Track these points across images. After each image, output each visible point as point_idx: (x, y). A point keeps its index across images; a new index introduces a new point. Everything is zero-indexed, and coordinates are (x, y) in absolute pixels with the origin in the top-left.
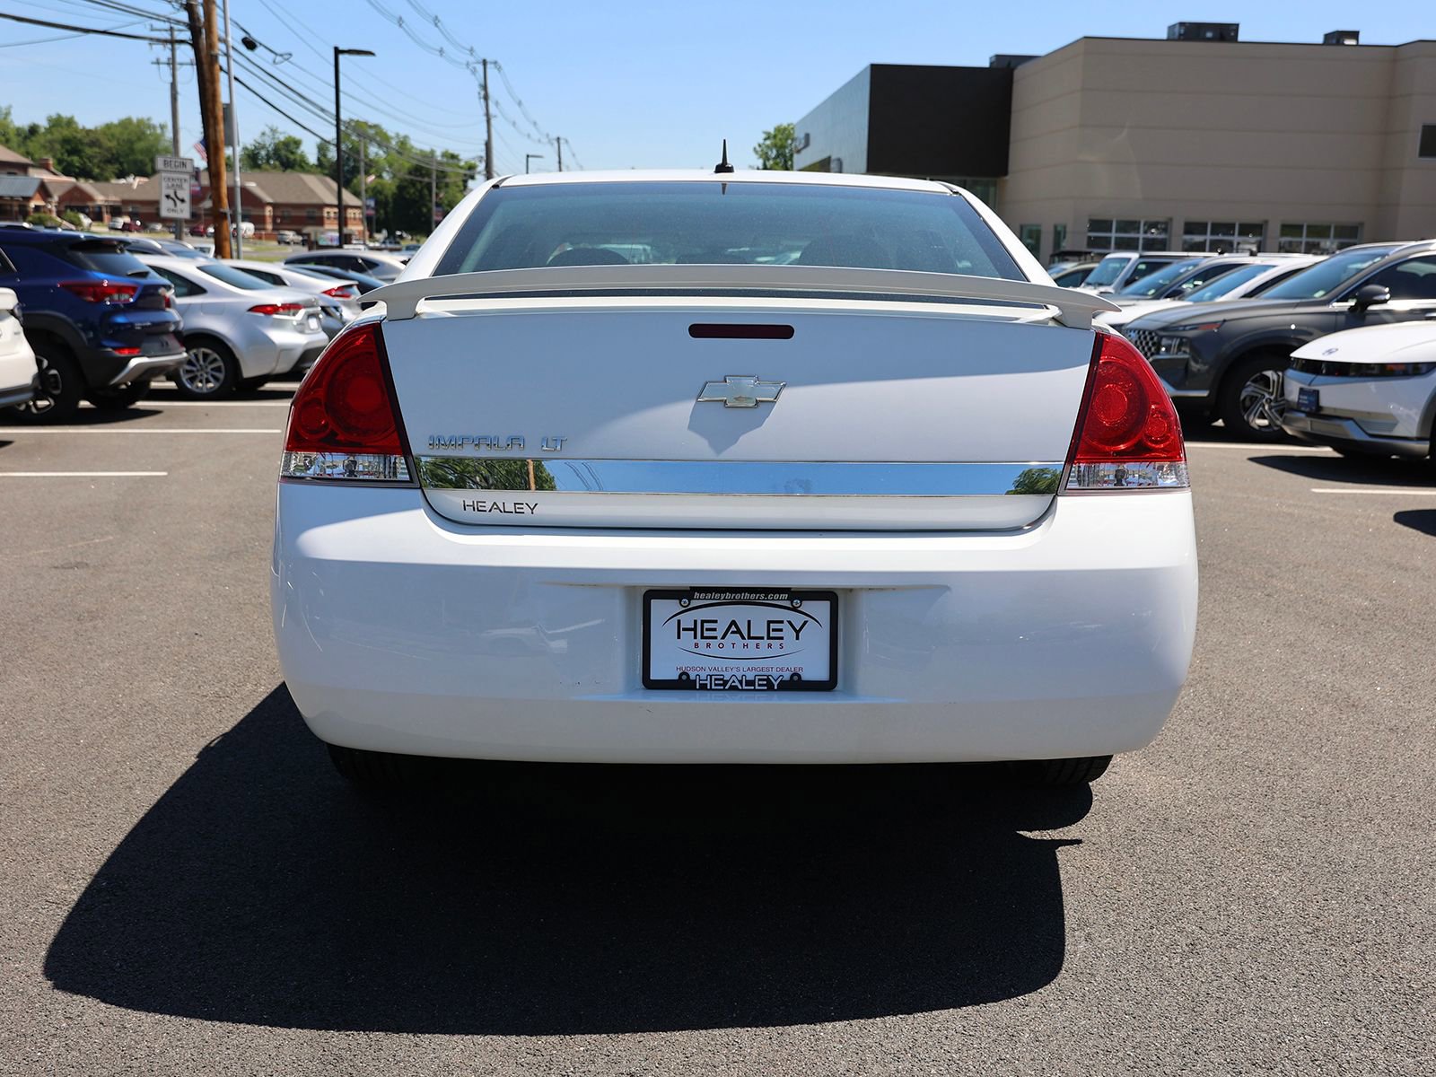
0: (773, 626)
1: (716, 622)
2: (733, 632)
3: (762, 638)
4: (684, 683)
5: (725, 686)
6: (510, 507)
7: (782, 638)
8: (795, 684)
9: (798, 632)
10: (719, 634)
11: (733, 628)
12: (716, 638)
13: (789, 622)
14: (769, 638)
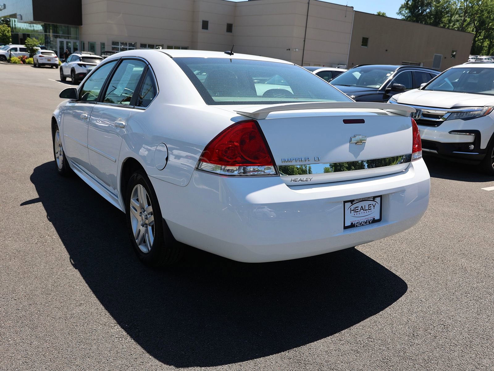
0: (369, 206)
1: (358, 207)
2: (362, 209)
3: (367, 210)
4: (352, 226)
5: (361, 224)
6: (304, 180)
7: (371, 209)
8: (374, 221)
9: (374, 207)
10: (359, 210)
11: (362, 208)
12: (358, 212)
13: (372, 204)
14: (369, 209)
